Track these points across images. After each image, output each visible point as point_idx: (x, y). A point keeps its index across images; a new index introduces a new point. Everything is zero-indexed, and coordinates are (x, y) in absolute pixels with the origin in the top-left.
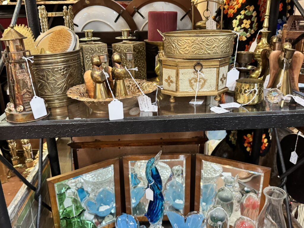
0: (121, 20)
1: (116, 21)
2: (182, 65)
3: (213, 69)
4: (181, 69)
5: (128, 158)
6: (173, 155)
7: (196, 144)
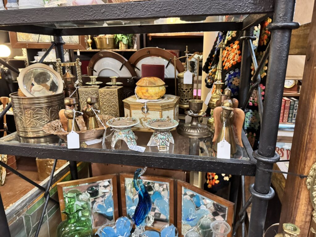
0: (124, 68)
1: (120, 70)
2: (133, 107)
3: (157, 112)
4: (133, 110)
5: (124, 175)
6: (159, 178)
7: (183, 171)
